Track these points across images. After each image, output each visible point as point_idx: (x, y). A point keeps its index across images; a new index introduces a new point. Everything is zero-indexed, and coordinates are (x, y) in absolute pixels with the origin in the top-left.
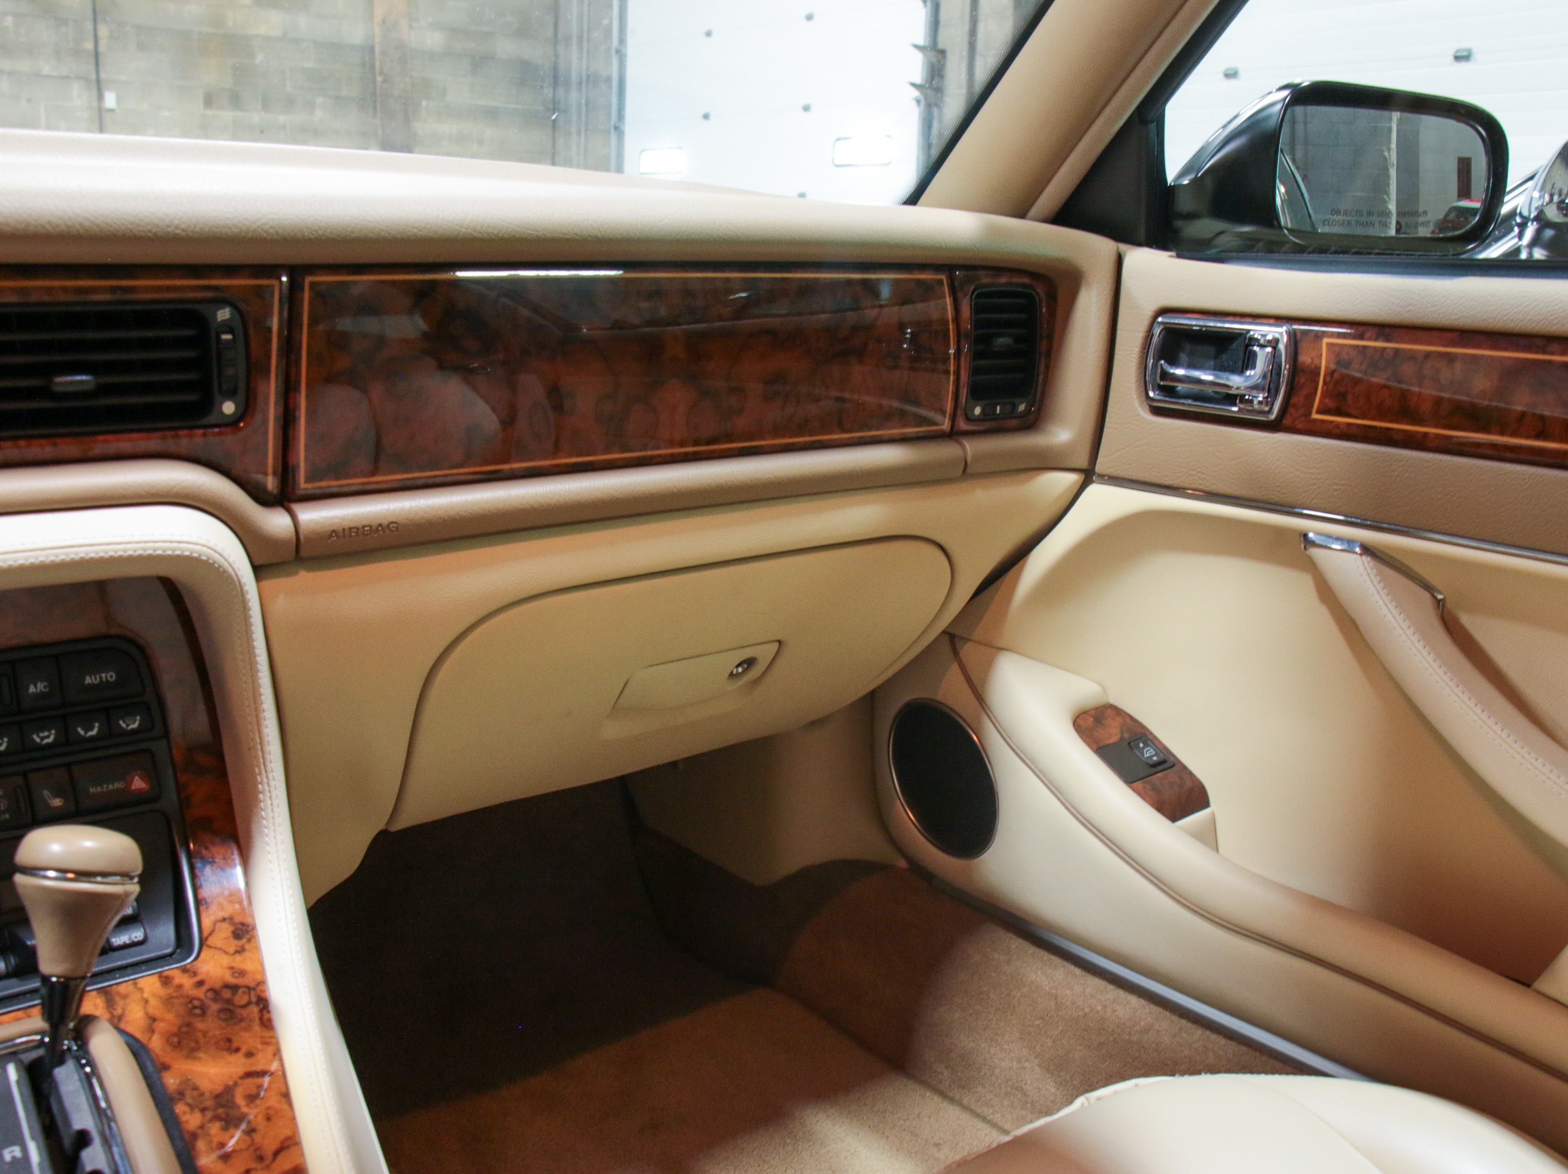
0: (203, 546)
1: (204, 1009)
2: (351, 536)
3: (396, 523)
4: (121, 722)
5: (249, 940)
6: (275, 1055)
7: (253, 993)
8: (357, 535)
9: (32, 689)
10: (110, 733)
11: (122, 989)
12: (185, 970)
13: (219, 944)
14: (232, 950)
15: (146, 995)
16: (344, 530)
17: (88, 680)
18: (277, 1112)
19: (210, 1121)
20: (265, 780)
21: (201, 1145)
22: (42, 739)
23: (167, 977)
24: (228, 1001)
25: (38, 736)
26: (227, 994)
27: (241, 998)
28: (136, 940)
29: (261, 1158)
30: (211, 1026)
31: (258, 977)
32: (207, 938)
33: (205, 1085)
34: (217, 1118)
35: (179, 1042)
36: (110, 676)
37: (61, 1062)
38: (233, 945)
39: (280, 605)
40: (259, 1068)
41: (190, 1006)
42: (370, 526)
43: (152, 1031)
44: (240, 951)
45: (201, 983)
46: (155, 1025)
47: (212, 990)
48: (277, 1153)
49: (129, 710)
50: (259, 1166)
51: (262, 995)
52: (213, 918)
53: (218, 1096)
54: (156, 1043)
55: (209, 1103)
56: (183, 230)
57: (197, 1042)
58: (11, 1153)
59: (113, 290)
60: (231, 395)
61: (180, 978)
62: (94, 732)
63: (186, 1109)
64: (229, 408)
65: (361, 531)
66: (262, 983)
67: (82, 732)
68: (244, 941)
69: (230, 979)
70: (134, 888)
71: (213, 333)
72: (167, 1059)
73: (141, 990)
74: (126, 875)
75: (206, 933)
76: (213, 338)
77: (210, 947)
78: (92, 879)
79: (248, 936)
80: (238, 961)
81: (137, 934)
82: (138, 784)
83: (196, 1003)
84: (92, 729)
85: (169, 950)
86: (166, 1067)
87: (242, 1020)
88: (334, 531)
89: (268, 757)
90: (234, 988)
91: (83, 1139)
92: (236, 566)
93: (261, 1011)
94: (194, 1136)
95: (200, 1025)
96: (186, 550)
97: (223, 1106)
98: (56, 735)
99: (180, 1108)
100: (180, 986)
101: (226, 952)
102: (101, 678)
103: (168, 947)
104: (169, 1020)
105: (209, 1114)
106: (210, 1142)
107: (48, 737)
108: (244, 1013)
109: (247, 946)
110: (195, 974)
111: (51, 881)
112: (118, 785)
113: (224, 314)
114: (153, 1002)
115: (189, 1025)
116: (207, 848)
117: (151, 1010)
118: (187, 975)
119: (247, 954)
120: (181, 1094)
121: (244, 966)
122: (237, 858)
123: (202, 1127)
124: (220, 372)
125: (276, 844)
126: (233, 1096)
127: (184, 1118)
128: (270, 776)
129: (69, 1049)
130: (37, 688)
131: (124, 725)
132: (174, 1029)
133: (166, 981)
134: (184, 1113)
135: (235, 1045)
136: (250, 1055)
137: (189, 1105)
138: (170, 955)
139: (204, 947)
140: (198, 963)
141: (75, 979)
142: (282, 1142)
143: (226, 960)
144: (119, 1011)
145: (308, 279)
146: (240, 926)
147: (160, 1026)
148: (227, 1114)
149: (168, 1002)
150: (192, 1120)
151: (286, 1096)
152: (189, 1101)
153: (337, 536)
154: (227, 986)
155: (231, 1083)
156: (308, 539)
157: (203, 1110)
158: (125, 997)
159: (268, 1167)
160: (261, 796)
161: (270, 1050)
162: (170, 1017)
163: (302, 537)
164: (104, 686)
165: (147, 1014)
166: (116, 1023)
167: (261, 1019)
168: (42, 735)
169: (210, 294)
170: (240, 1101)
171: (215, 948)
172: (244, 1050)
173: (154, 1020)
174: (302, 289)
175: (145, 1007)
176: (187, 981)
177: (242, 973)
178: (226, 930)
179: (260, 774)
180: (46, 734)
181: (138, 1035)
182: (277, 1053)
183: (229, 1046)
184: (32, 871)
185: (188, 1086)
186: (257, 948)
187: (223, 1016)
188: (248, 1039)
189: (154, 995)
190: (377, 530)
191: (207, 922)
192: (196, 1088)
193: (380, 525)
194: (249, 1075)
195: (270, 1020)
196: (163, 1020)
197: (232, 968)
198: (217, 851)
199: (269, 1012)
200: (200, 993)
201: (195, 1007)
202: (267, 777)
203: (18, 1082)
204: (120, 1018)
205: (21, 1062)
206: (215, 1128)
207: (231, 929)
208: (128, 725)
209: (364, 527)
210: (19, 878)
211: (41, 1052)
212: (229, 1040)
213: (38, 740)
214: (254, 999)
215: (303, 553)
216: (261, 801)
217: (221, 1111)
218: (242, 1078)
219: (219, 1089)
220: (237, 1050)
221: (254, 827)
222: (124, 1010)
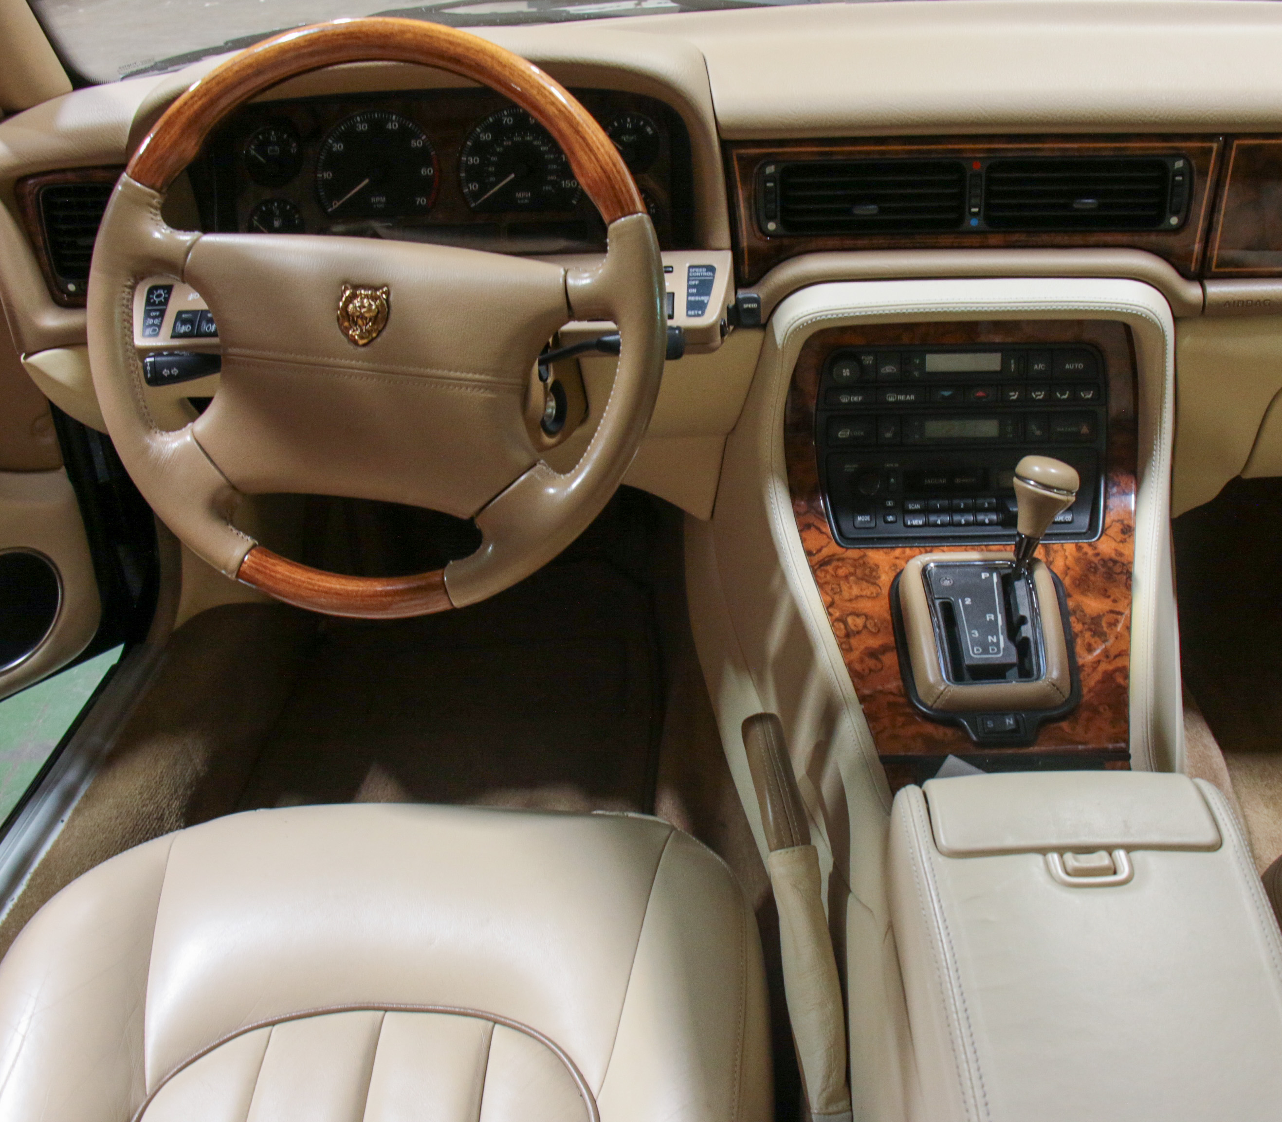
0: (1145, 308)
1: (1096, 569)
2: (1238, 306)
3: (1269, 300)
4: (1082, 394)
5: (1130, 536)
6: (1128, 605)
7: (1125, 567)
8: (1242, 306)
9: (1036, 367)
10: (1075, 398)
11: (1055, 547)
12: (1090, 544)
13: (1112, 534)
14: (1118, 540)
15: (1067, 554)
16: (1234, 302)
17: (1067, 366)
18: (1121, 636)
19: (1086, 630)
20: (1159, 444)
21: (1079, 641)
22: (1037, 396)
23: (1080, 547)
24: (1110, 568)
25: (1035, 393)
26: (1110, 564)
27: (1117, 569)
28: (1067, 520)
29: (1107, 657)
30: (1097, 579)
31: (1129, 559)
32: (1106, 530)
33: (1088, 611)
34: (1090, 629)
35: (1079, 585)
36: (1080, 366)
37: (1019, 579)
38: (1120, 537)
39: (1187, 342)
40: (1117, 609)
41: (1089, 565)
42: (1252, 301)
43: (1067, 574)
44: (1123, 541)
45: (1097, 555)
46: (1068, 571)
47: (1103, 560)
48: (1116, 657)
49: (1087, 387)
50: (1105, 660)
51: (1130, 570)
52: (1112, 518)
53: (1093, 619)
54: (1067, 581)
55: (1088, 621)
56: (1160, 119)
57: (1089, 587)
58: (990, 617)
59: (1115, 149)
60: (1176, 213)
61: (1087, 549)
62: (1065, 397)
63: (1076, 620)
64: (1174, 221)
65: (1245, 304)
66: (1131, 563)
67: (1059, 395)
68: (1126, 536)
69: (1113, 555)
70: (1072, 499)
71: (1171, 175)
72: (1071, 592)
73: (1065, 550)
74: (1069, 492)
75: (1106, 526)
76: (1171, 179)
77: (1107, 535)
78: (1052, 490)
79: (1129, 534)
80: (1121, 547)
81: (1069, 518)
82: (1085, 430)
83: (1093, 565)
84: (1065, 394)
85: (1084, 531)
86: (1070, 596)
87: (1115, 581)
88: (1228, 302)
89: (1163, 430)
90: (1115, 562)
91: (1023, 620)
92: (1162, 321)
93: (1127, 579)
94: (1077, 635)
95: (1092, 578)
96: (1134, 310)
97: (1095, 624)
98: (1045, 395)
99: (1072, 619)
100: (1086, 554)
101: (1115, 540)
102: (1075, 366)
103: (1083, 529)
104: (1077, 570)
105: (1086, 626)
106: (1084, 641)
107: (1040, 395)
108: (1118, 577)
109: (1128, 540)
110: (1095, 548)
111: (1031, 486)
112: (1074, 429)
113: (1179, 164)
114: (1070, 558)
115: (1086, 576)
116: (1117, 476)
117: (1068, 562)
118: (1091, 548)
119: (1126, 544)
120: (1074, 612)
121: (1122, 551)
122: (1133, 486)
123: (1081, 632)
124: (1171, 200)
125: (1157, 483)
126: (1101, 620)
127: (1075, 625)
128: (1162, 442)
129: (1024, 573)
130: (1039, 367)
131: (1083, 395)
132: (1078, 577)
133: (1079, 548)
134: (1074, 622)
135: (1108, 594)
136: (1115, 601)
137: (1077, 618)
138: (1084, 533)
139: (1104, 534)
140: (1099, 543)
141: (1034, 538)
142: (1120, 652)
143: (1114, 545)
144: (1051, 559)
145: (1236, 143)
146: (1126, 527)
147: (1071, 573)
148: (1096, 629)
149: (1078, 560)
150: (1077, 627)
151: (1128, 628)
152: (1078, 616)
153: (1229, 304)
154: (1111, 560)
155: (1101, 614)
156: (1209, 304)
157: (1084, 624)
158: (1056, 552)
159: (1110, 662)
160: (1154, 453)
161: (1126, 601)
162: (1077, 569)
163: (1207, 303)
164: (1076, 371)
165: (1066, 565)
166: (1049, 564)
167: (1126, 584)
168: (1037, 393)
169: (1172, 152)
170: (1104, 624)
171: (1110, 536)
172: (1112, 598)
173: (1069, 568)
174: (1231, 149)
175: (1065, 560)
176: (1090, 552)
177: (1121, 554)
178: (1117, 527)
179: (1157, 440)
180: (1039, 393)
181: (1059, 575)
182: (1130, 604)
183: (1105, 594)
184: (1023, 479)
185: (1079, 608)
186: (1133, 542)
187: (1105, 576)
188: (1116, 592)
189: (1071, 554)
190: (1256, 304)
191: (1108, 520)
192: (1083, 611)
193: (1259, 301)
194: (1112, 612)
195: (1130, 585)
196: (1073, 570)
197: (1116, 550)
198: (1123, 479)
199: (1131, 580)
200: (1096, 560)
201: (1091, 567)
202: (1160, 442)
203: (997, 583)
204: (1051, 563)
205: (1000, 574)
206: (1088, 635)
207: (1121, 527)
208: (1085, 396)
209: (1248, 301)
210: (1015, 480)
211: (1009, 571)
212: (1106, 590)
213: (1034, 396)
214: (1125, 571)
215: (1206, 311)
216: (1153, 455)
217: (1093, 626)
218: (1107, 612)
219: (1095, 615)
220: (1109, 597)
221: (1147, 471)
222: (1053, 559)
